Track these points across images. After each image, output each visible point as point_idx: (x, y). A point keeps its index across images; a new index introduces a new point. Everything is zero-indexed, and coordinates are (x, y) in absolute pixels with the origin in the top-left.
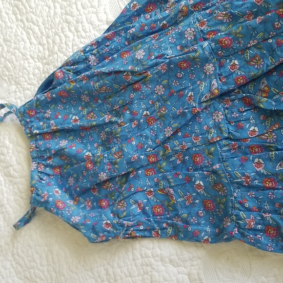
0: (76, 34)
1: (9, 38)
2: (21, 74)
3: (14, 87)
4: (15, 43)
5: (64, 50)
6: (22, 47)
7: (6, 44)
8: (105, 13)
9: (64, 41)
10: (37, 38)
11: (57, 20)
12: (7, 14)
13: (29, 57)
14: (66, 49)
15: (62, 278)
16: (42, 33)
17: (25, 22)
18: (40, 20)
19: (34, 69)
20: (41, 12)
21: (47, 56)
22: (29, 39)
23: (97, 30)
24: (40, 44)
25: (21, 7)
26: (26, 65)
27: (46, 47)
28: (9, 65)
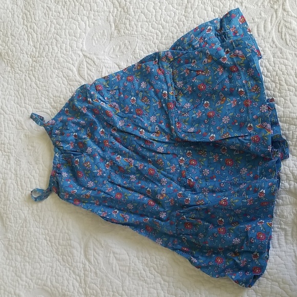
0: (60, 50)
1: (14, 34)
2: (16, 62)
3: (9, 68)
4: (18, 39)
5: (49, 57)
6: (22, 44)
7: (11, 38)
8: (82, 44)
9: (50, 51)
10: (33, 42)
11: (50, 36)
12: (18, 17)
13: (25, 52)
14: (51, 57)
15: (8, 202)
16: (37, 40)
17: (29, 28)
18: (39, 31)
19: (26, 61)
20: (41, 25)
21: (36, 57)
22: (29, 40)
23: (74, 53)
24: (34, 46)
25: (29, 16)
26: (21, 57)
27: (38, 50)
28: (10, 53)
